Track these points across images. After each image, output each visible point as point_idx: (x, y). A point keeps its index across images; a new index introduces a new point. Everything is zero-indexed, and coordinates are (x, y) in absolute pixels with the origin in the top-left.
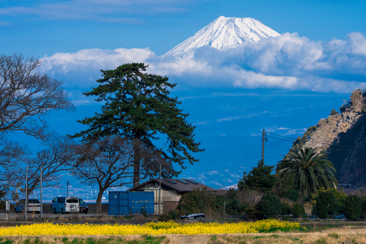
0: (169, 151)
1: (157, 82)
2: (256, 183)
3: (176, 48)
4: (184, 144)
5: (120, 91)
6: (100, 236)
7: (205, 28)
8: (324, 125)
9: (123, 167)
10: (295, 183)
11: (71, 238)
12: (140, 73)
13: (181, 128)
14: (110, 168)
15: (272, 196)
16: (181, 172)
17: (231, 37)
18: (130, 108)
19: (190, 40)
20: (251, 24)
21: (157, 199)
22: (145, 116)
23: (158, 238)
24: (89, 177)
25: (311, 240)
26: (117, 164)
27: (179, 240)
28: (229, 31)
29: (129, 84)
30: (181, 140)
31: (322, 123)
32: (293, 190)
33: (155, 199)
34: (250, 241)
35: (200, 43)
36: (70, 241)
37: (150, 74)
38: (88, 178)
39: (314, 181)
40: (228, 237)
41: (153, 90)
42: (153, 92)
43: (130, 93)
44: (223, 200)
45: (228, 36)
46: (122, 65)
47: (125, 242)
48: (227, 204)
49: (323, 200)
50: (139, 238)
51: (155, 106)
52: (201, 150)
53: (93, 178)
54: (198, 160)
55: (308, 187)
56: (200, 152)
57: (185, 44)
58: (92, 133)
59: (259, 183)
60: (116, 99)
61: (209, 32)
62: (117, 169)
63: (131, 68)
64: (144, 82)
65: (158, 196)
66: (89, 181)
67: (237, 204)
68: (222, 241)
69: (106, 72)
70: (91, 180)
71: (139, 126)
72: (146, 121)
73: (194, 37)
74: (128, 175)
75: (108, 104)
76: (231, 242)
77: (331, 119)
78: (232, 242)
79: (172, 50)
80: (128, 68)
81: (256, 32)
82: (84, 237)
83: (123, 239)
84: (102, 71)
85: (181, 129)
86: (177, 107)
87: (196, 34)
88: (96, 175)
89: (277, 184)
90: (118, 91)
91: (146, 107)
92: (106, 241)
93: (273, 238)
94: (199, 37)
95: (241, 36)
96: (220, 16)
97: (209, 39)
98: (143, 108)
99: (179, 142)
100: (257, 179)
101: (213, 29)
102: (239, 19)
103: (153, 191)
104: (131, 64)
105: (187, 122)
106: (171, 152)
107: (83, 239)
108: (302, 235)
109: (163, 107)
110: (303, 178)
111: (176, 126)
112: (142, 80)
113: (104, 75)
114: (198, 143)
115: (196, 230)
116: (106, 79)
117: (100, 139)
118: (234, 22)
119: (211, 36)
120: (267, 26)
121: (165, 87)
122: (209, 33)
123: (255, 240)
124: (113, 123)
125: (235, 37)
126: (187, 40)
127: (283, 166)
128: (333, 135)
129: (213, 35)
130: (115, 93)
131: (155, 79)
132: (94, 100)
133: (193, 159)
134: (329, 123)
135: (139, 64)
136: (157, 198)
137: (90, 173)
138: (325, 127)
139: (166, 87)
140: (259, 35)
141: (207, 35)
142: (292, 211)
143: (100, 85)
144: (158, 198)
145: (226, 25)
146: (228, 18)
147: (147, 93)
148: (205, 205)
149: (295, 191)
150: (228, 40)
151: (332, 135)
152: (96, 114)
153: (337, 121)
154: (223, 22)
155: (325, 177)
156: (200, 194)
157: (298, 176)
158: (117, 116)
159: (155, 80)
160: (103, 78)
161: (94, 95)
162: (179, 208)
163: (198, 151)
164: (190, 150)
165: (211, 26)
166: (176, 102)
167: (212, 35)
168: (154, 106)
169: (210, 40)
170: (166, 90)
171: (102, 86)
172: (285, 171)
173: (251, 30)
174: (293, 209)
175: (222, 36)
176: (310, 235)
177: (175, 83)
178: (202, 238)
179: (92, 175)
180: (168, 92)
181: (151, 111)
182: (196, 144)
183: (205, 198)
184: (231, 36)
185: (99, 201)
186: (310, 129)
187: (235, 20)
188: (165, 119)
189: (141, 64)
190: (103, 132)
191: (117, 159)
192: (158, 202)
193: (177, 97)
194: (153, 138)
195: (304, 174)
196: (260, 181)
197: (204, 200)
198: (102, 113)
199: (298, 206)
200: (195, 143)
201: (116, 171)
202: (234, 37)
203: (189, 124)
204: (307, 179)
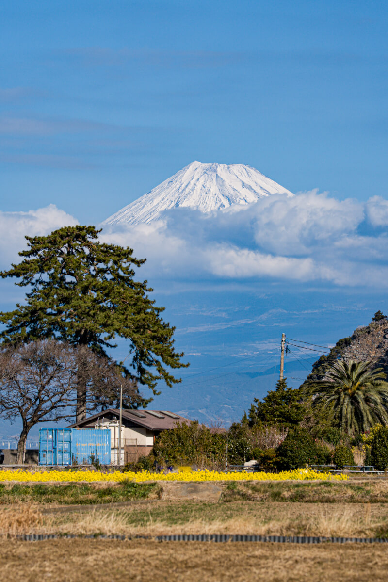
0: (134, 366)
1: (116, 257)
2: (274, 416)
3: (122, 213)
4: (158, 355)
5: (56, 271)
6: (55, 482)
7: (169, 180)
8: (363, 337)
9: (61, 390)
10: (335, 417)
11: (9, 485)
12: (88, 241)
13: (152, 329)
14: (40, 391)
15: (303, 434)
16: (151, 400)
17: (211, 196)
18: (72, 297)
19: (144, 200)
20: (243, 175)
21: (115, 441)
22: (96, 311)
23: (145, 485)
24: (7, 405)
25: (383, 489)
26: (51, 386)
27: (178, 488)
28: (208, 185)
29: (71, 259)
30: (153, 349)
31: (361, 333)
32: (332, 428)
33: (112, 441)
34: (287, 491)
35: (161, 204)
36: (7, 489)
37: (104, 244)
38: (5, 407)
39: (364, 414)
40: (253, 485)
41: (108, 269)
42: (109, 272)
43: (72, 273)
44: (222, 442)
45: (206, 193)
46: (60, 228)
47: (94, 491)
48: (231, 447)
49: (383, 441)
50: (115, 485)
51: (113, 295)
52: (183, 366)
53: (14, 407)
54: (179, 380)
55: (354, 424)
56: (182, 368)
57: (137, 205)
58: (11, 337)
59: (279, 416)
60: (48, 284)
61: (176, 186)
62: (52, 394)
63: (75, 233)
64: (95, 256)
65: (117, 437)
66: (6, 412)
67: (246, 448)
68: (244, 490)
69: (35, 239)
70: (10, 410)
71: (87, 325)
72: (97, 318)
73: (150, 195)
74: (69, 403)
75: (37, 290)
76: (258, 492)
77: (375, 327)
78: (261, 492)
79: (115, 215)
80: (69, 233)
81: (250, 188)
82: (30, 484)
83: (91, 487)
84: (27, 238)
85: (153, 331)
86: (147, 296)
87: (154, 190)
88: (18, 403)
89: (306, 419)
90: (53, 271)
91: (98, 296)
92: (64, 490)
93: (323, 486)
94: (159, 194)
95: (227, 194)
96: (194, 161)
97: (175, 199)
98: (92, 297)
99: (151, 352)
100: (276, 411)
101: (182, 182)
102: (224, 166)
103: (109, 428)
104: (75, 227)
105: (162, 320)
106: (137, 367)
107: (27, 487)
108: (368, 483)
109: (125, 296)
110: (347, 409)
111: (145, 326)
112: (90, 254)
113: (30, 244)
114: (180, 354)
115: (198, 477)
116: (34, 252)
117: (23, 346)
118: (215, 171)
119: (178, 194)
120: (269, 178)
121: (127, 264)
122: (174, 189)
123: (296, 489)
124: (45, 321)
125: (217, 196)
126: (139, 199)
127: (316, 390)
128: (378, 353)
129: (182, 192)
130: (48, 274)
131: (112, 251)
132: (15, 284)
133: (171, 378)
134: (371, 333)
135: (87, 227)
136: (115, 439)
137: (9, 399)
138: (364, 339)
139: (130, 265)
140: (255, 192)
141: (173, 191)
142: (334, 459)
143: (25, 260)
144: (117, 441)
145: (203, 176)
146: (206, 164)
147: (98, 274)
148: (195, 450)
149: (336, 429)
150: (206, 200)
151: (376, 353)
152: (18, 306)
153: (384, 330)
154: (198, 170)
155: (383, 408)
156: (187, 432)
157: (339, 406)
158: (51, 309)
159: (111, 253)
160: (29, 249)
161: (15, 277)
162: (154, 452)
163: (179, 367)
164: (168, 365)
165: (179, 176)
166: (145, 289)
167: (180, 192)
168: (110, 295)
169: (177, 199)
170: (130, 270)
171: (27, 262)
172: (318, 399)
173: (243, 183)
174: (335, 455)
175: (197, 193)
176: (381, 483)
177: (144, 259)
178: (213, 486)
179: (11, 403)
180: (132, 273)
181: (106, 302)
182: (177, 356)
183: (196, 437)
184: (211, 194)
185: (23, 444)
186: (341, 343)
187: (217, 167)
188: (127, 315)
189: (90, 227)
190: (29, 334)
191: (52, 378)
192: (117, 446)
193: (146, 281)
194: (108, 345)
195: (349, 403)
196: (280, 412)
197: (193, 441)
198: (28, 305)
199: (344, 451)
200: (176, 353)
201: (50, 396)
202: (216, 194)
203: (166, 323)
204: (353, 410)
